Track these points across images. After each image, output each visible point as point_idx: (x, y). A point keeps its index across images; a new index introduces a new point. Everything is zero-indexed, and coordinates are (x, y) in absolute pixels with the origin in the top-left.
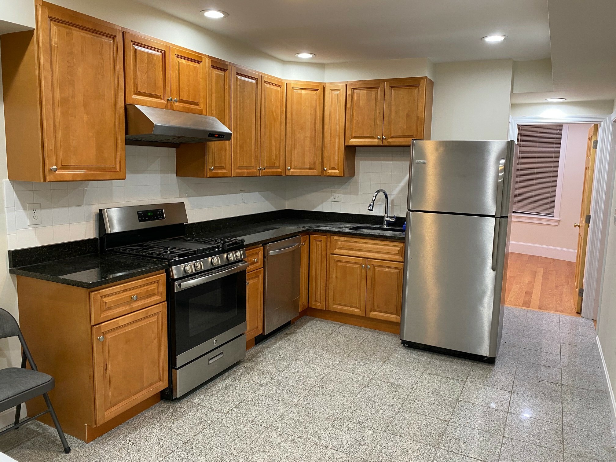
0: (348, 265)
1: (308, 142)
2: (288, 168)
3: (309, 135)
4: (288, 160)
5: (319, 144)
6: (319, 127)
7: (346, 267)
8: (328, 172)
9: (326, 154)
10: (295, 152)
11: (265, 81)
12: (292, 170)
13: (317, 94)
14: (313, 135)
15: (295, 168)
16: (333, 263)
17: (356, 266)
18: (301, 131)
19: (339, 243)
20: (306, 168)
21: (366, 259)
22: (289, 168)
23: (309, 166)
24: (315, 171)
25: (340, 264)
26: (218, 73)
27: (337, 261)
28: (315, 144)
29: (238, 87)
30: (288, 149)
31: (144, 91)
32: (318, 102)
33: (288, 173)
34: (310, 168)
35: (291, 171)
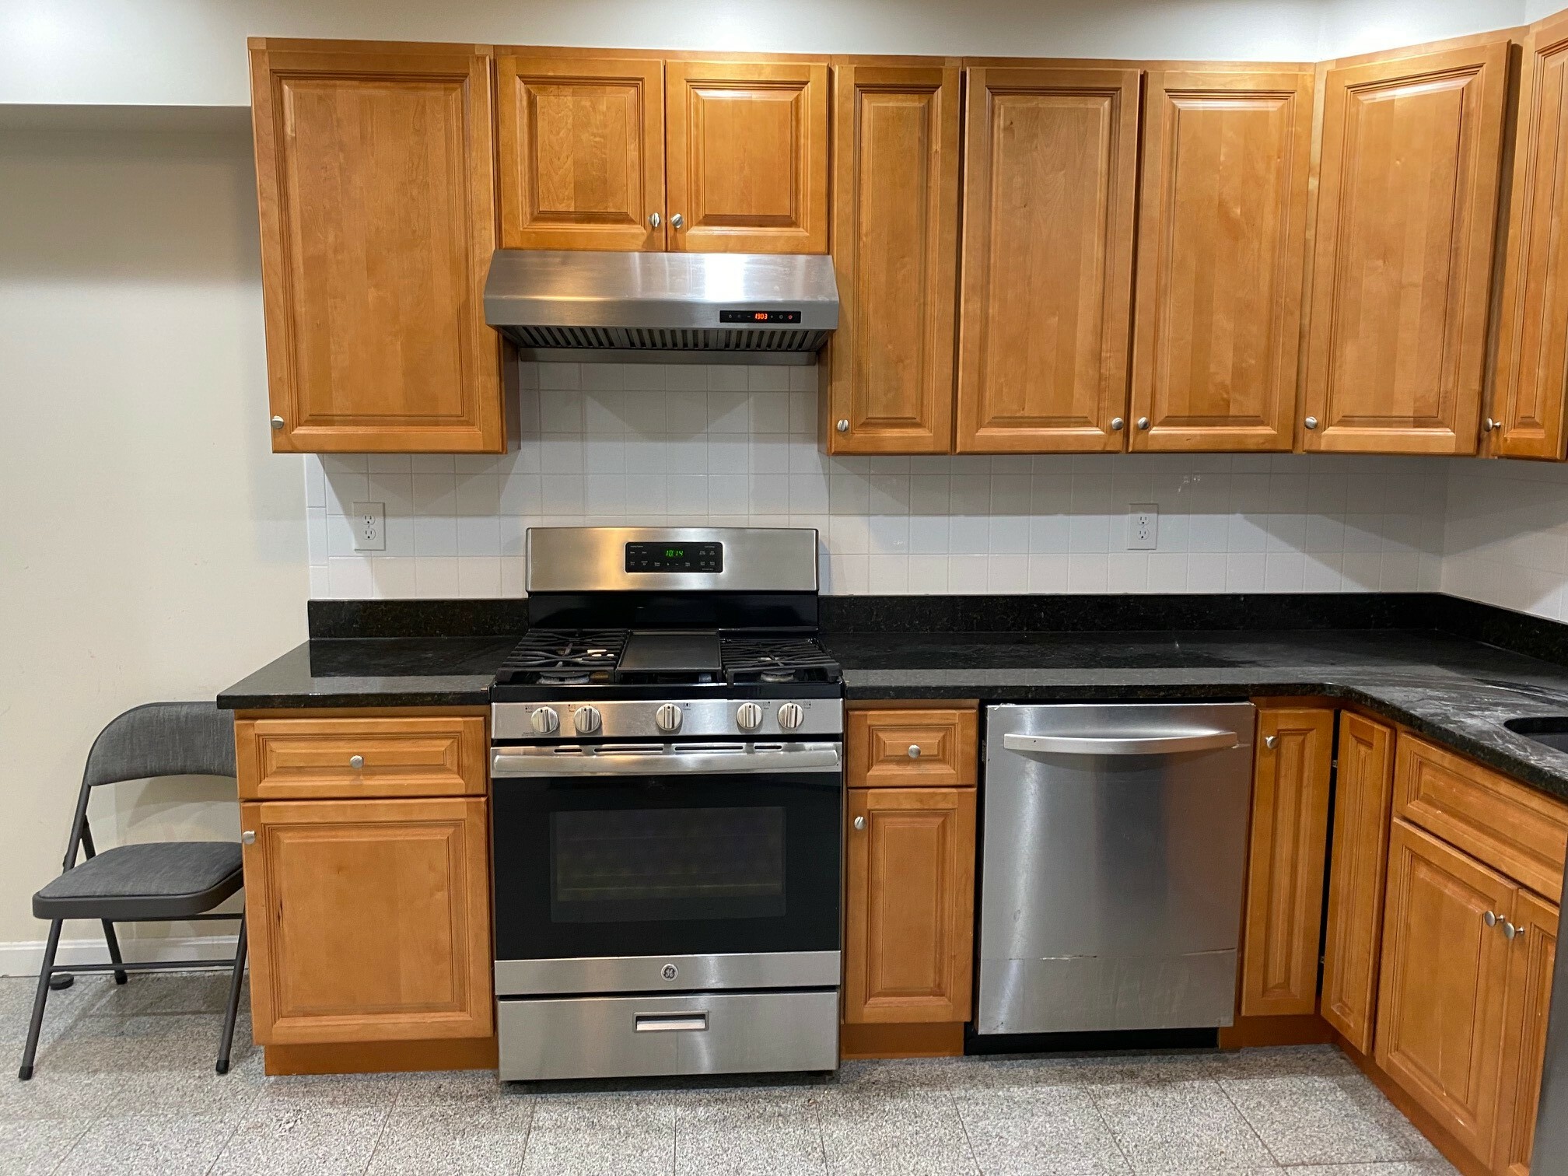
0: (1450, 890)
1: (1414, 311)
2: (1308, 420)
3: (1418, 277)
4: (1315, 388)
5: (1471, 308)
6: (1477, 237)
7: (1441, 894)
8: (1506, 440)
9: (1507, 356)
10: (1350, 353)
11: (1167, 91)
12: (1331, 431)
13: (1474, 86)
14: (1442, 277)
15: (1346, 421)
16: (1399, 861)
17: (1477, 907)
18: (1380, 263)
19: (1427, 776)
20: (1401, 422)
21: (1512, 886)
22: (1311, 420)
23: (1415, 411)
24: (1448, 433)
25: (1423, 873)
26: (891, 104)
27: (1415, 857)
28: (1448, 315)
29: (1002, 135)
30: (1317, 341)
31: (562, 208)
32: (1476, 123)
33: (1308, 441)
34: (1419, 422)
35: (1327, 435)
